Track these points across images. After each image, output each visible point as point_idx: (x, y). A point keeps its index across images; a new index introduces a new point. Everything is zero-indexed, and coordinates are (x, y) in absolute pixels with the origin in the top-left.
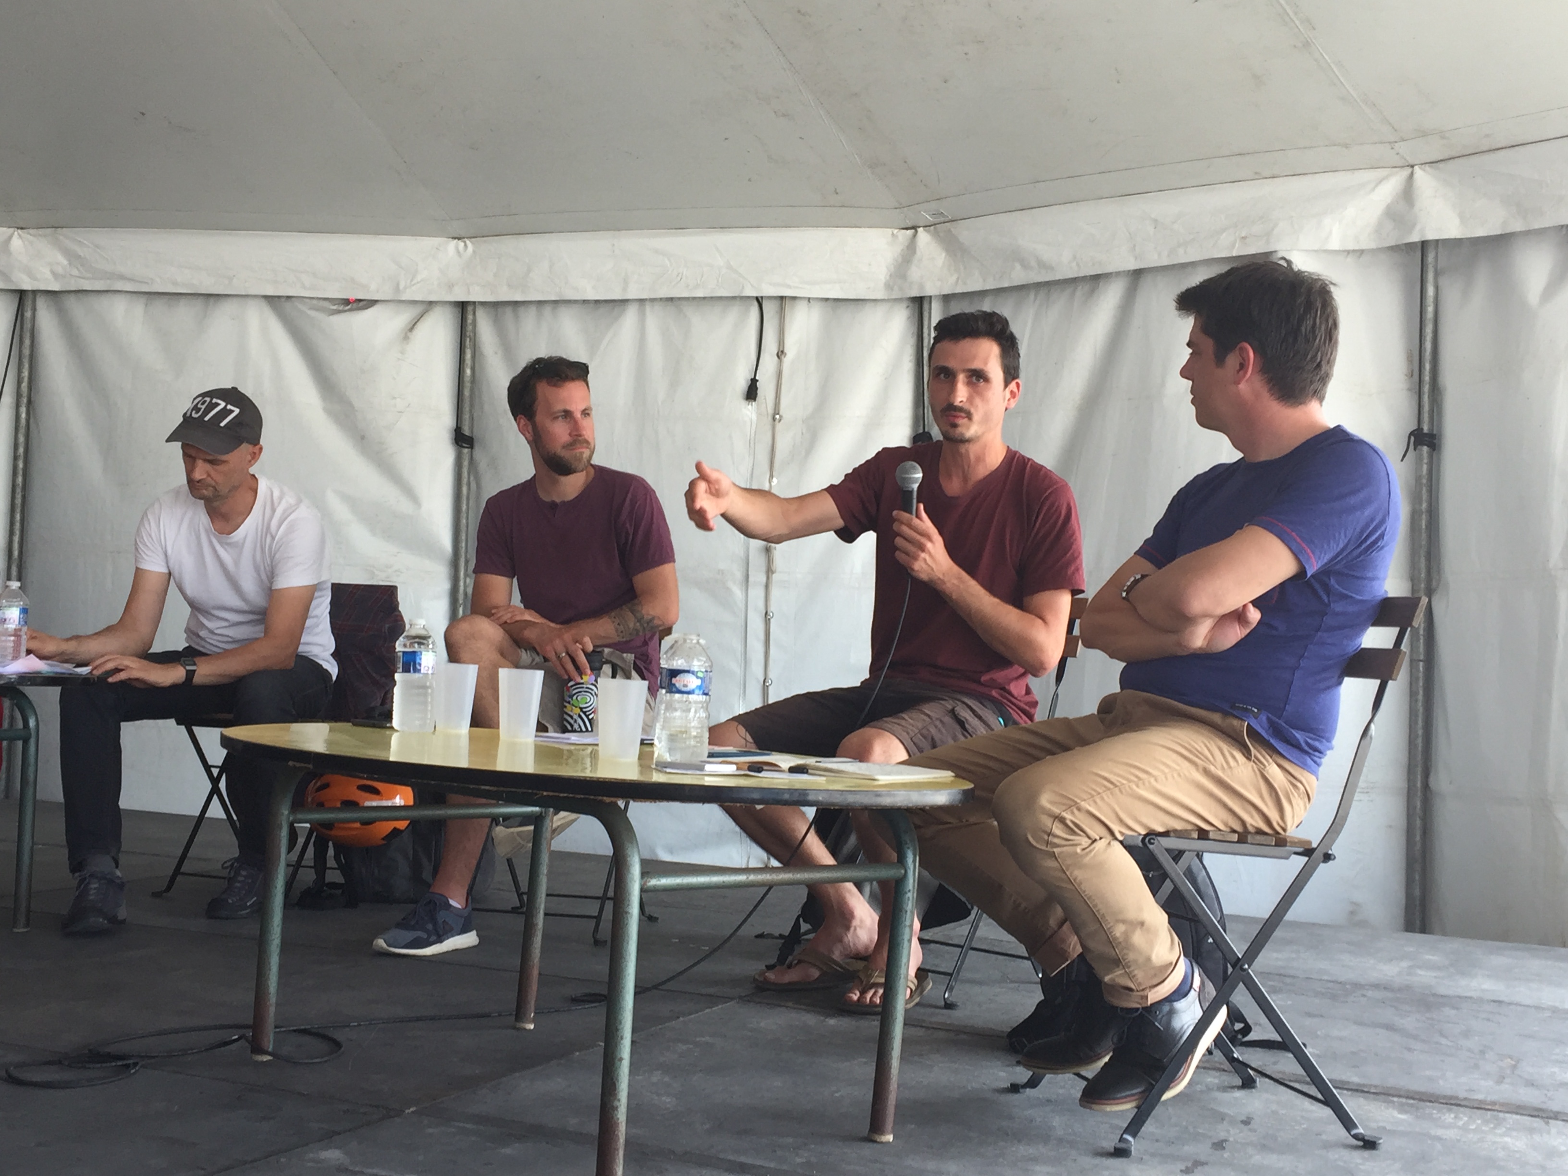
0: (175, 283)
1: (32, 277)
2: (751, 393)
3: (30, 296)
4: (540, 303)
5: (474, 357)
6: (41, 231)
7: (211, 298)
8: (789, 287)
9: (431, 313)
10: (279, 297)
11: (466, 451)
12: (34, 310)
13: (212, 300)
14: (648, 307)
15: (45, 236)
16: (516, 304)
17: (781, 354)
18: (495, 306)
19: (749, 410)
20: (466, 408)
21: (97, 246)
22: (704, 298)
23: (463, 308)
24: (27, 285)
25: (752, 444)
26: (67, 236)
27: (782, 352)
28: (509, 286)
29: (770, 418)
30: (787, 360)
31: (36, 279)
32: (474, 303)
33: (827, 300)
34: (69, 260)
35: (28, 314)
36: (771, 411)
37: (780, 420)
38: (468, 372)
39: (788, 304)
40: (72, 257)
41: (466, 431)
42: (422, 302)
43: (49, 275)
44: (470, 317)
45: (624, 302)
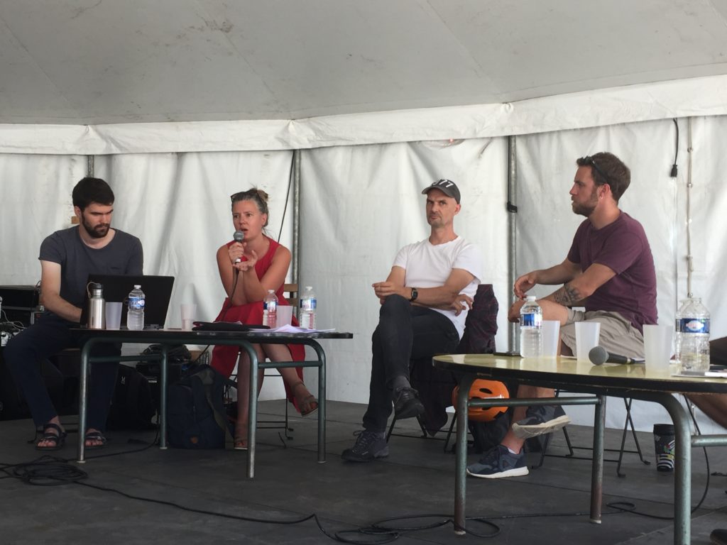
0: (365, 140)
1: (299, 142)
2: (674, 172)
3: (298, 152)
4: (551, 133)
5: (516, 165)
6: (302, 120)
7: (383, 145)
8: (693, 111)
9: (491, 143)
10: (415, 142)
11: (513, 214)
12: (300, 159)
13: (384, 146)
14: (611, 130)
15: (304, 122)
16: (537, 135)
17: (689, 150)
18: (526, 137)
19: (672, 182)
20: (513, 191)
21: (328, 125)
22: (643, 122)
23: (509, 139)
24: (297, 147)
25: (676, 200)
26: (315, 121)
27: (691, 148)
28: (534, 125)
29: (685, 186)
30: (694, 153)
31: (301, 144)
32: (515, 136)
33: (716, 116)
34: (316, 133)
35: (297, 161)
36: (686, 182)
37: (692, 186)
38: (513, 172)
39: (692, 121)
40: (317, 131)
41: (514, 204)
42: (488, 138)
43: (307, 142)
44: (513, 144)
45: (598, 127)
